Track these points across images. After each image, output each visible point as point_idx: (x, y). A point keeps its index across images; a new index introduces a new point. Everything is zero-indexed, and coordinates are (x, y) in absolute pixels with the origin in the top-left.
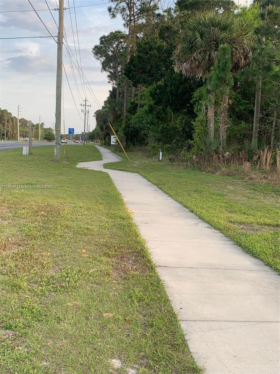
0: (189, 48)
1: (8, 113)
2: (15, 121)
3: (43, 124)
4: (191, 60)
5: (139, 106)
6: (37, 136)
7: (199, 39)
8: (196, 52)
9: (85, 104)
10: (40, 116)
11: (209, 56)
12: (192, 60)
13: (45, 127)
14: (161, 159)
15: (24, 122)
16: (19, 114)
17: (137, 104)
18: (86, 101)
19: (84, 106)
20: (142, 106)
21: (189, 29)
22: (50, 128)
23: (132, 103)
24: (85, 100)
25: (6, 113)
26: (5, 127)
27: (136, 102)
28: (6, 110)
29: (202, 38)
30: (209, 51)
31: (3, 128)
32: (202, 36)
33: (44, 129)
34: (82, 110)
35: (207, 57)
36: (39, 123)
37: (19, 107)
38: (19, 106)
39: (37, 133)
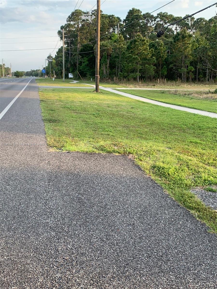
5: (83, 62)
14: (91, 80)
17: (82, 62)
20: (84, 63)
23: (80, 61)
27: (82, 61)
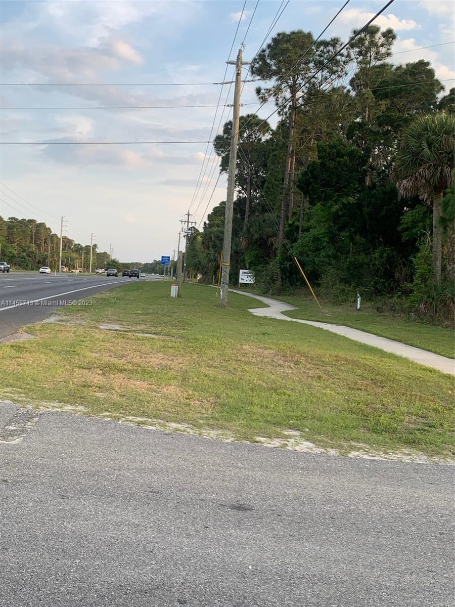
0: (412, 161)
1: (47, 228)
2: (55, 242)
3: (95, 246)
4: (415, 176)
5: (301, 229)
6: (86, 266)
7: (426, 150)
8: (422, 167)
9: (187, 220)
10: (92, 234)
11: (441, 173)
12: (416, 178)
13: (98, 251)
14: (359, 306)
15: (67, 242)
16: (63, 230)
18: (189, 215)
19: (186, 223)
21: (411, 136)
22: (105, 253)
23: (290, 226)
24: (187, 213)
25: (43, 228)
26: (40, 250)
28: (44, 223)
29: (429, 148)
30: (440, 165)
31: (38, 251)
32: (430, 145)
33: (97, 253)
34: (182, 228)
35: (438, 175)
36: (90, 245)
37: (64, 219)
38: (62, 218)
39: (87, 260)
